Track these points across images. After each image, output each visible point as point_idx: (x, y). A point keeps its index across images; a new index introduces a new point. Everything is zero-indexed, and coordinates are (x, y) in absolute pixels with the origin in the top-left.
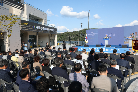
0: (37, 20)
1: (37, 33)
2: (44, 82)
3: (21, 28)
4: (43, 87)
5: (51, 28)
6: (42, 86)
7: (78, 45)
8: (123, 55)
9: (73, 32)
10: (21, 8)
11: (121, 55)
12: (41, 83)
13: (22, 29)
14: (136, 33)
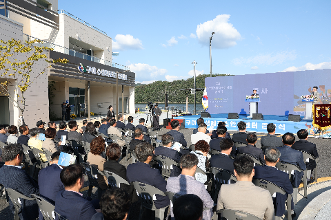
0: (89, 52)
1: (88, 82)
2: (119, 196)
3: (51, 70)
4: (117, 207)
5: (121, 71)
6: (113, 204)
7: (185, 113)
8: (288, 137)
9: (174, 83)
10: (50, 22)
11: (284, 137)
12: (112, 197)
13: (53, 73)
14: (323, 87)
